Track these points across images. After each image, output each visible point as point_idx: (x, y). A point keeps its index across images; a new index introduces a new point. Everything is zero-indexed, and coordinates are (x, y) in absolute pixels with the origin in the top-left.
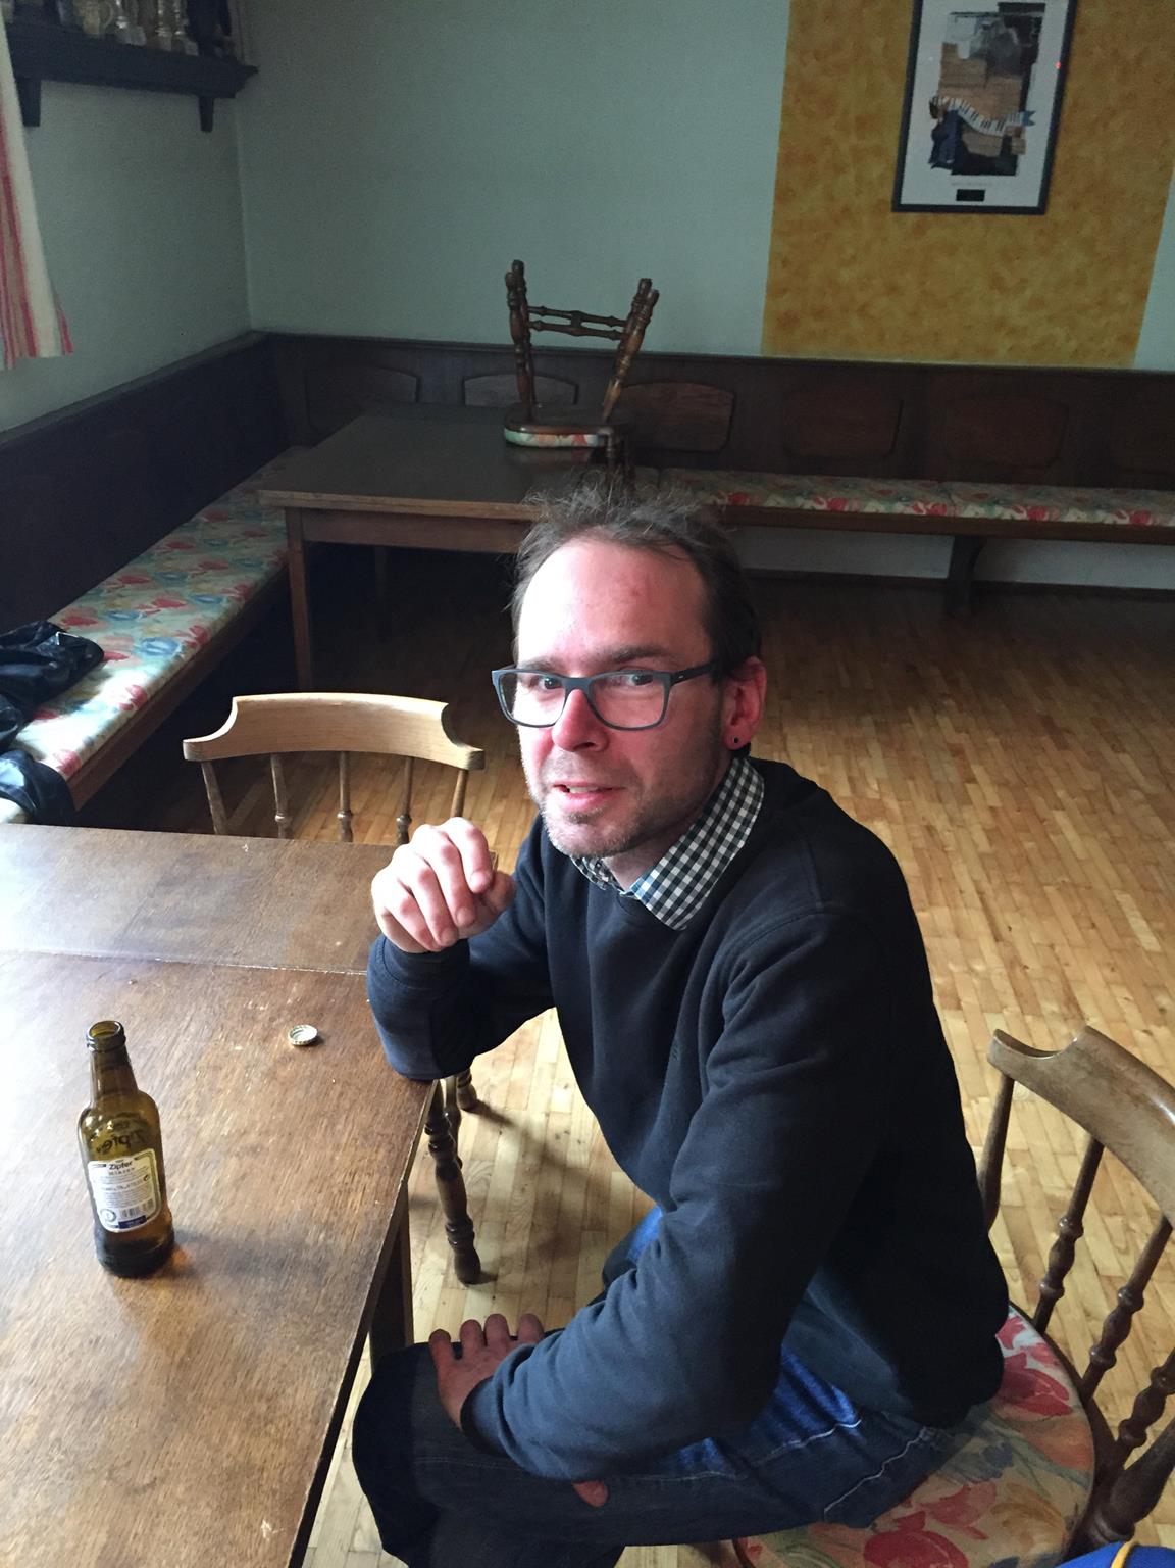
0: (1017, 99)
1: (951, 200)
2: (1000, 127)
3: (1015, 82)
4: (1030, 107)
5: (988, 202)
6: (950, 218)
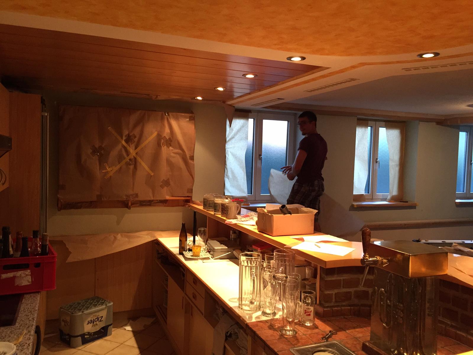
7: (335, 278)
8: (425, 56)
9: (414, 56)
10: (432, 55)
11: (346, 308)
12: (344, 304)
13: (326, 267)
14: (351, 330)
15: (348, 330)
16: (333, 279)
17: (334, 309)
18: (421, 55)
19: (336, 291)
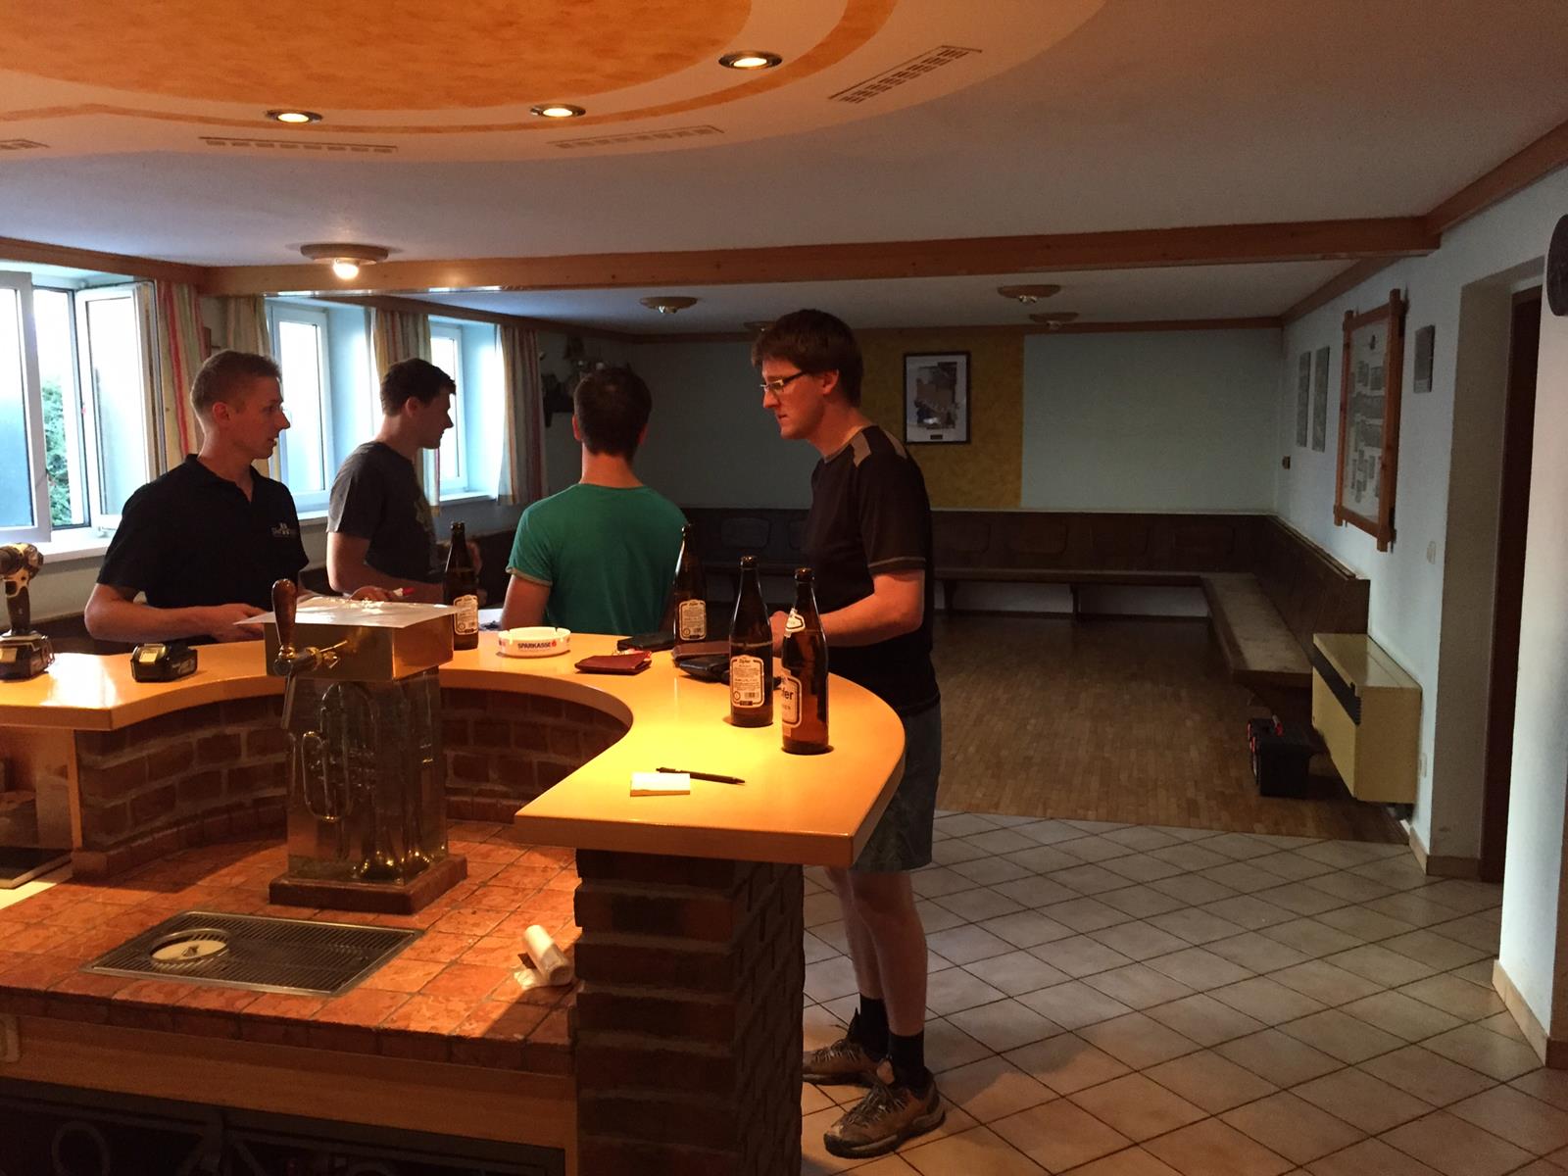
0: (950, 398)
1: (928, 439)
2: (945, 410)
3: (948, 392)
4: (957, 401)
5: (944, 440)
6: (930, 447)
7: (127, 756)
8: (285, 117)
9: (257, 111)
10: (303, 119)
11: (169, 832)
12: (158, 823)
13: (111, 727)
14: (208, 879)
15: (200, 879)
16: (124, 760)
17: (133, 845)
18: (274, 114)
19: (133, 794)
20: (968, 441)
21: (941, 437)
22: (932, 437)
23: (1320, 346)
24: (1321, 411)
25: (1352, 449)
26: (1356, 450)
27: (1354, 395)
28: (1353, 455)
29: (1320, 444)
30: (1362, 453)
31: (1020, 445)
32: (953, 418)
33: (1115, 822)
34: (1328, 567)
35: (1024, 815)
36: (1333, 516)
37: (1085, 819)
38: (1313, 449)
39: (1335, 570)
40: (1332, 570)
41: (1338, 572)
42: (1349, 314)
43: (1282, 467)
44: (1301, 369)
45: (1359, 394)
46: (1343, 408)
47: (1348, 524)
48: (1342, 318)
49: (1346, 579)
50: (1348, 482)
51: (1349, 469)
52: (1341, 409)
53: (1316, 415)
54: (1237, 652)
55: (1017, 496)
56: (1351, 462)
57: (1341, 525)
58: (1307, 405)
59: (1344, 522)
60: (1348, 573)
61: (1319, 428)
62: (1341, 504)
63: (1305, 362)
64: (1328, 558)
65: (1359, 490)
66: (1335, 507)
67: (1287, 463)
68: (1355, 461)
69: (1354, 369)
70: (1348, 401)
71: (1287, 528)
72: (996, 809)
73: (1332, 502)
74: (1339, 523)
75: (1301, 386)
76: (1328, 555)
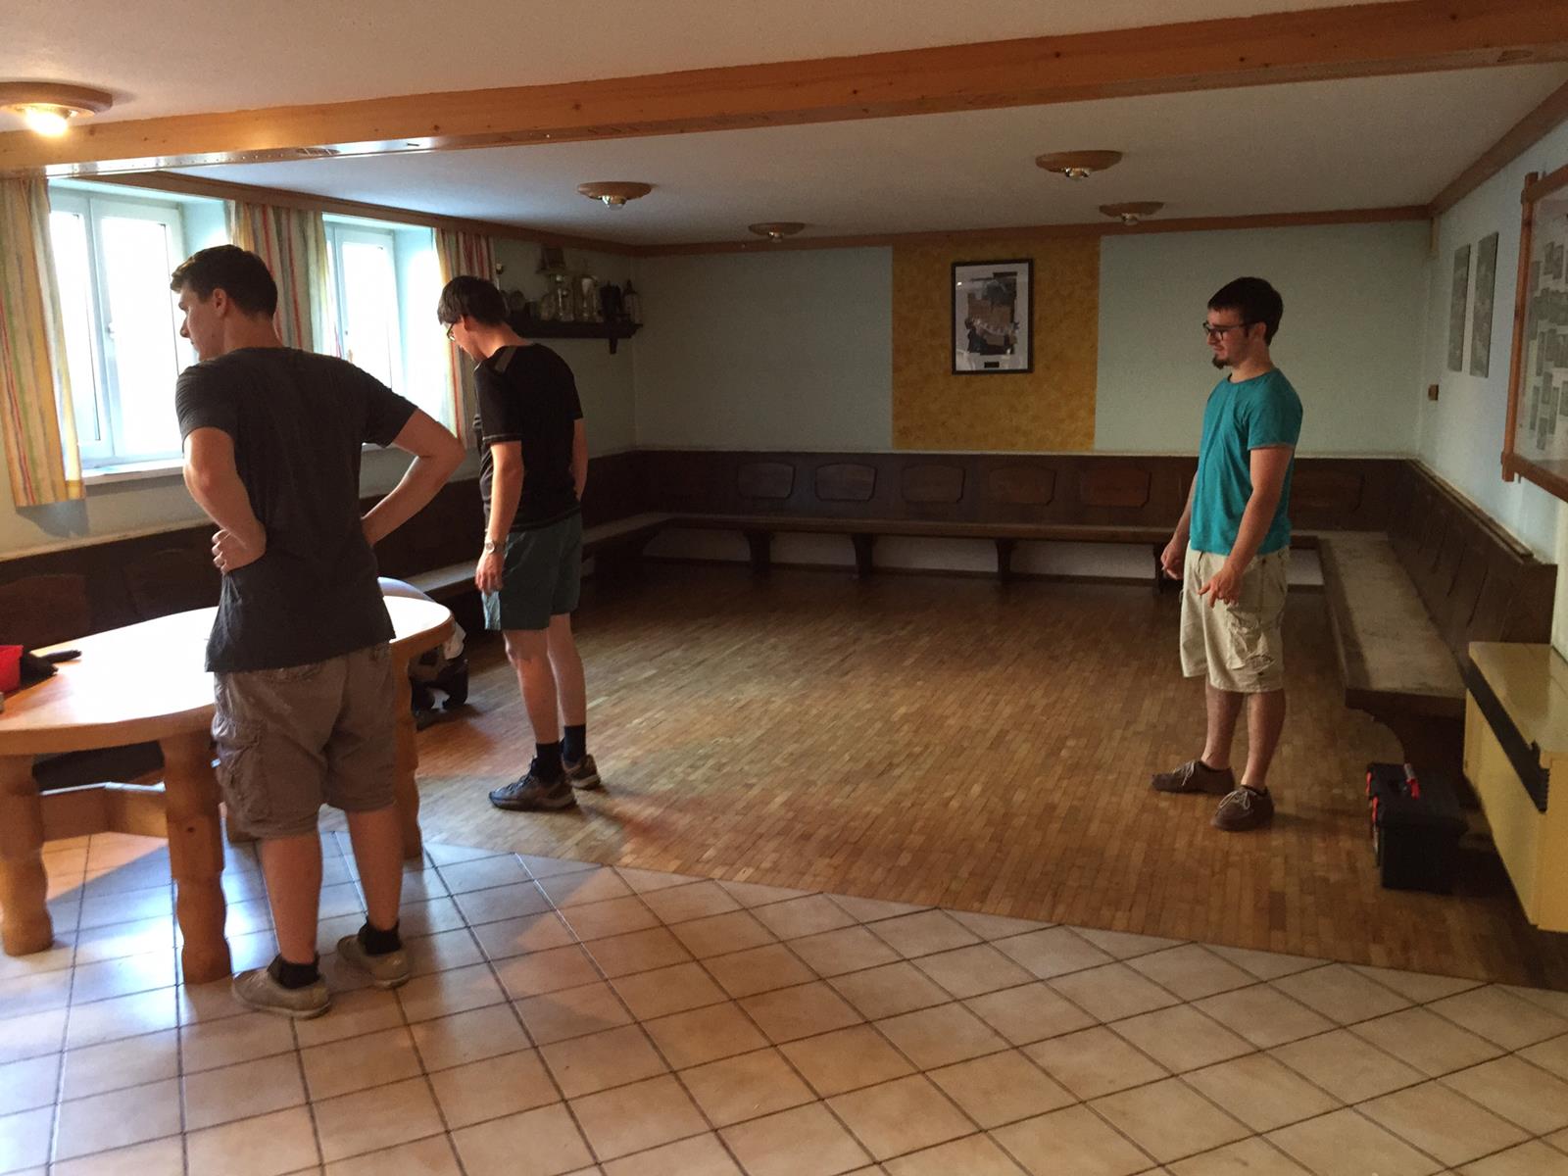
0: (1009, 317)
1: (982, 368)
2: (1002, 331)
3: (1006, 309)
4: (1016, 321)
5: (1001, 368)
6: (983, 377)
20: (1030, 370)
21: (996, 364)
22: (987, 365)
23: (1485, 234)
24: (1484, 321)
25: (1532, 369)
26: (1538, 374)
27: (1538, 294)
28: (1532, 380)
29: (1481, 367)
30: (1549, 377)
31: (1093, 373)
32: (1011, 342)
33: (1155, 935)
34: (1490, 539)
35: (1019, 916)
36: (1500, 468)
37: (1108, 927)
38: (1471, 373)
39: (1502, 545)
40: (1495, 544)
41: (1505, 548)
42: (1532, 178)
43: (1427, 398)
44: (1457, 268)
45: (1546, 291)
46: (1520, 314)
47: (1523, 479)
48: (1521, 186)
49: (1521, 561)
50: (1524, 420)
51: (1527, 399)
52: (1516, 315)
53: (1477, 328)
54: (1356, 656)
55: (1090, 435)
56: (1530, 392)
57: (1512, 480)
58: (1464, 317)
59: (1516, 476)
60: (1522, 551)
61: (1479, 345)
62: (1512, 449)
63: (1463, 259)
64: (1489, 523)
65: (1543, 433)
66: (1503, 453)
67: (1434, 393)
68: (1536, 389)
69: (1538, 254)
70: (1527, 304)
71: (1433, 478)
72: (982, 902)
73: (1500, 448)
74: (1509, 478)
75: (1455, 291)
76: (1491, 520)
